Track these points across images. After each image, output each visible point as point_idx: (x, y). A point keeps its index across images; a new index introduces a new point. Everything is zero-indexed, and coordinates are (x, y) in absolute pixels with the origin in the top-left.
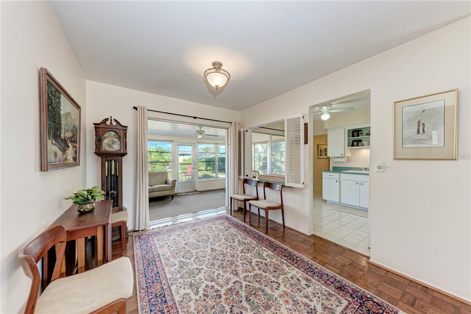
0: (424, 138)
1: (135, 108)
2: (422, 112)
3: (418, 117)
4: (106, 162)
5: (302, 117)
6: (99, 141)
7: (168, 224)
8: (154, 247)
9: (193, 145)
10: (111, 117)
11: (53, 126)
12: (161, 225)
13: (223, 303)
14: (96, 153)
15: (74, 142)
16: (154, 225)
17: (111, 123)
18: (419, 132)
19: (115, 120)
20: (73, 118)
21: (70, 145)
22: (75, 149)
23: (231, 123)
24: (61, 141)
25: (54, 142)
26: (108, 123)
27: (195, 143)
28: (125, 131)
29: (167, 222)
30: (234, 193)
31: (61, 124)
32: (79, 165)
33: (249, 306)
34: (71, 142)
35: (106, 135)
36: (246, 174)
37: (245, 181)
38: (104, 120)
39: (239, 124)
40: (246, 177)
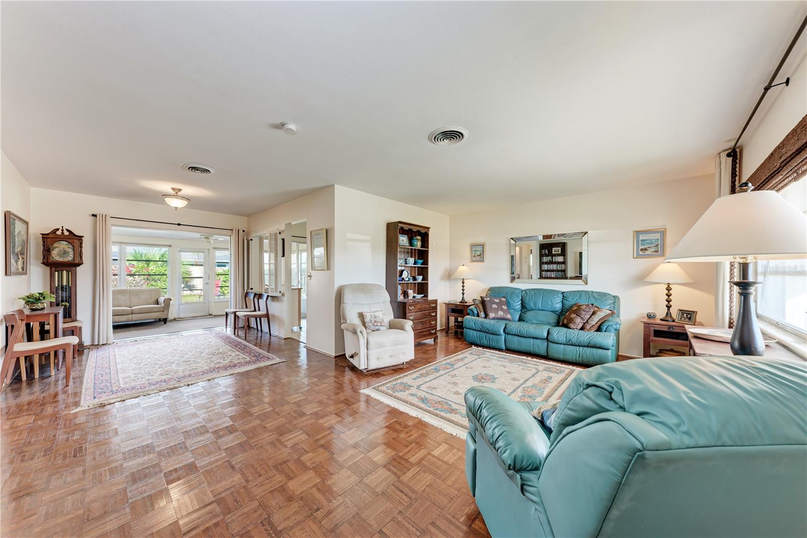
1: (94, 215)
4: (56, 273)
5: (279, 233)
6: (47, 251)
9: (206, 252)
10: (62, 227)
14: (43, 263)
15: (22, 254)
17: (63, 233)
19: (67, 230)
21: (20, 257)
23: (232, 230)
26: (59, 233)
27: (209, 249)
28: (80, 241)
34: (21, 254)
35: (55, 245)
36: (250, 287)
37: (247, 295)
38: (54, 230)
39: (244, 231)
40: (250, 291)
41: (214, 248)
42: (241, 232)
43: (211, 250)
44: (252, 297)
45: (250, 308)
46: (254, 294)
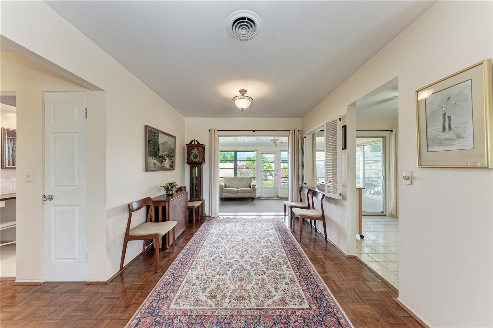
0: (450, 138)
1: (210, 130)
2: (447, 101)
3: (443, 107)
4: (193, 168)
5: (338, 119)
7: (230, 217)
8: (211, 228)
9: (276, 153)
10: (194, 139)
11: (153, 151)
12: (225, 217)
13: (218, 267)
14: (187, 163)
15: (170, 157)
16: (223, 215)
17: (195, 143)
18: (445, 129)
19: (197, 141)
20: (170, 144)
21: (167, 159)
22: (171, 161)
23: (290, 131)
24: (159, 157)
25: (153, 158)
26: (193, 143)
27: (277, 151)
29: (231, 215)
30: (293, 200)
31: (159, 149)
32: (175, 170)
33: (231, 275)
34: (168, 157)
35: (192, 151)
36: (304, 182)
37: (301, 189)
38: (191, 141)
39: (299, 131)
40: (304, 185)
41: (280, 150)
42: (296, 131)
43: (279, 152)
44: (306, 191)
45: (304, 203)
46: (308, 190)
